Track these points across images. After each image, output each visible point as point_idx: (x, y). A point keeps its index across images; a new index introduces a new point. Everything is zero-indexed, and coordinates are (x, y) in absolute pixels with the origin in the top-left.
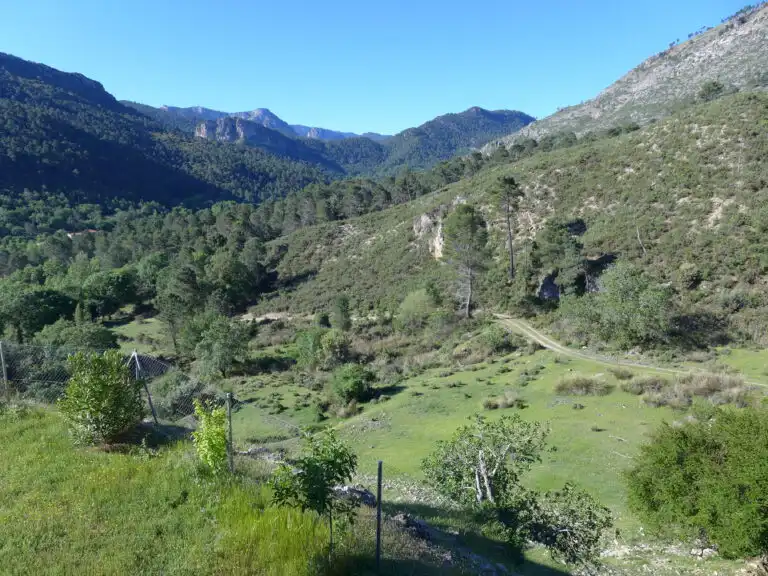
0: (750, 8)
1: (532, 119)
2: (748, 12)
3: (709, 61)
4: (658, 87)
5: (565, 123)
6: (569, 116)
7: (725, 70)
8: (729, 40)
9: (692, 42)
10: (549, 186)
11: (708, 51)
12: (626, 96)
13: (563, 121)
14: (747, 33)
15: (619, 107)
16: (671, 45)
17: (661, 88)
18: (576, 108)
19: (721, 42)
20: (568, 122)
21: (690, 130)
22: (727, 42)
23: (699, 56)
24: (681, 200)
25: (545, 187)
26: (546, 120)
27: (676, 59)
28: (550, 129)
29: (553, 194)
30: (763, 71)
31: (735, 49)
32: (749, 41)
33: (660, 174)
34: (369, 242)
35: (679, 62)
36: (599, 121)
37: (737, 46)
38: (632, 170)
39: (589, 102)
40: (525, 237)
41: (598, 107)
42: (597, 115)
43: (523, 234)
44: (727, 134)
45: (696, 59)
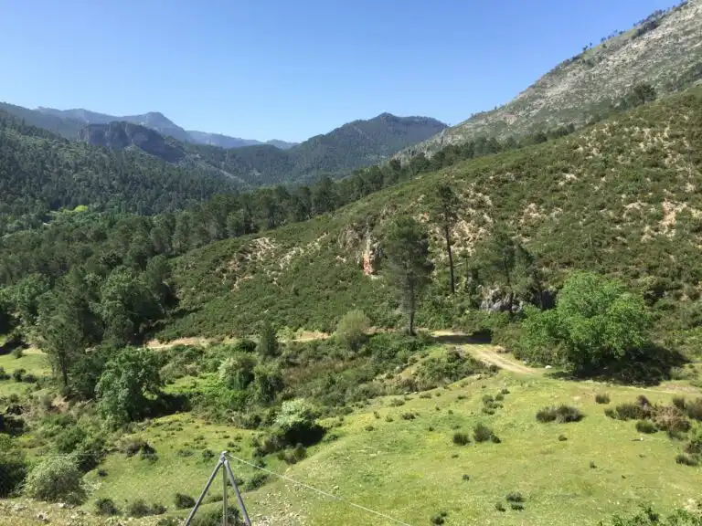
0: (661, 12)
1: (446, 126)
2: (660, 17)
3: (624, 65)
4: (573, 91)
5: (479, 130)
6: (483, 122)
7: (641, 73)
8: (642, 44)
9: (604, 46)
10: (485, 194)
11: (622, 56)
12: (542, 101)
13: (477, 127)
14: (660, 37)
15: (534, 112)
16: (585, 49)
17: (577, 92)
18: (490, 113)
19: (635, 46)
20: (483, 128)
21: (631, 132)
22: (640, 46)
23: (614, 60)
24: (631, 206)
25: (480, 194)
26: (460, 127)
27: (590, 64)
28: (464, 135)
29: (489, 202)
30: (680, 75)
31: (649, 53)
32: (663, 45)
33: (603, 179)
34: (288, 257)
35: (593, 66)
36: (513, 127)
37: (651, 50)
38: (573, 176)
39: (503, 107)
40: (462, 249)
41: (512, 113)
42: (511, 120)
43: (459, 246)
44: (672, 137)
45: (610, 63)
